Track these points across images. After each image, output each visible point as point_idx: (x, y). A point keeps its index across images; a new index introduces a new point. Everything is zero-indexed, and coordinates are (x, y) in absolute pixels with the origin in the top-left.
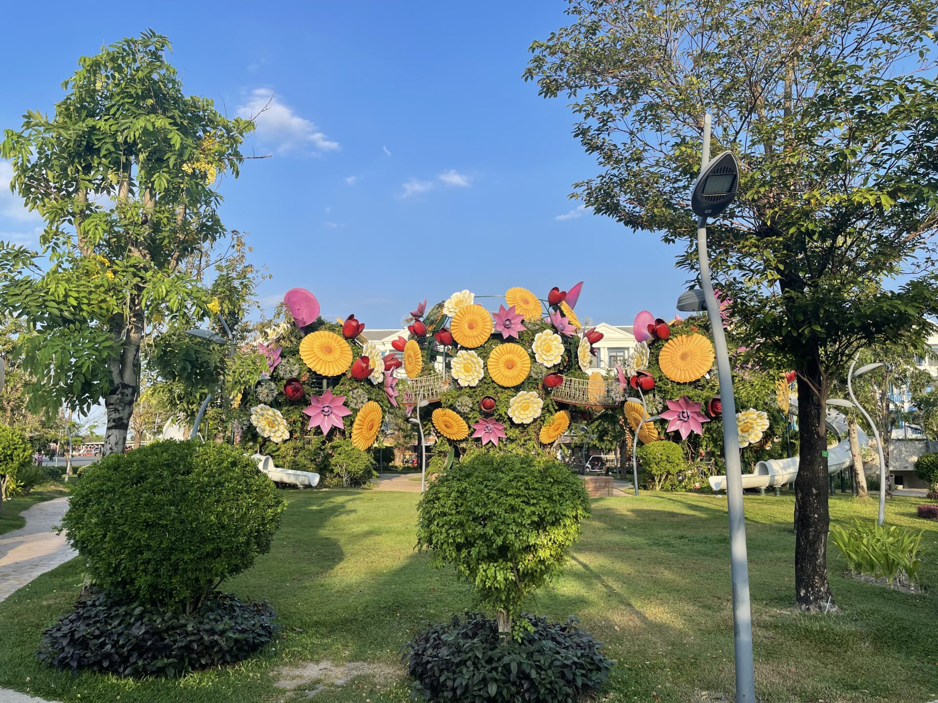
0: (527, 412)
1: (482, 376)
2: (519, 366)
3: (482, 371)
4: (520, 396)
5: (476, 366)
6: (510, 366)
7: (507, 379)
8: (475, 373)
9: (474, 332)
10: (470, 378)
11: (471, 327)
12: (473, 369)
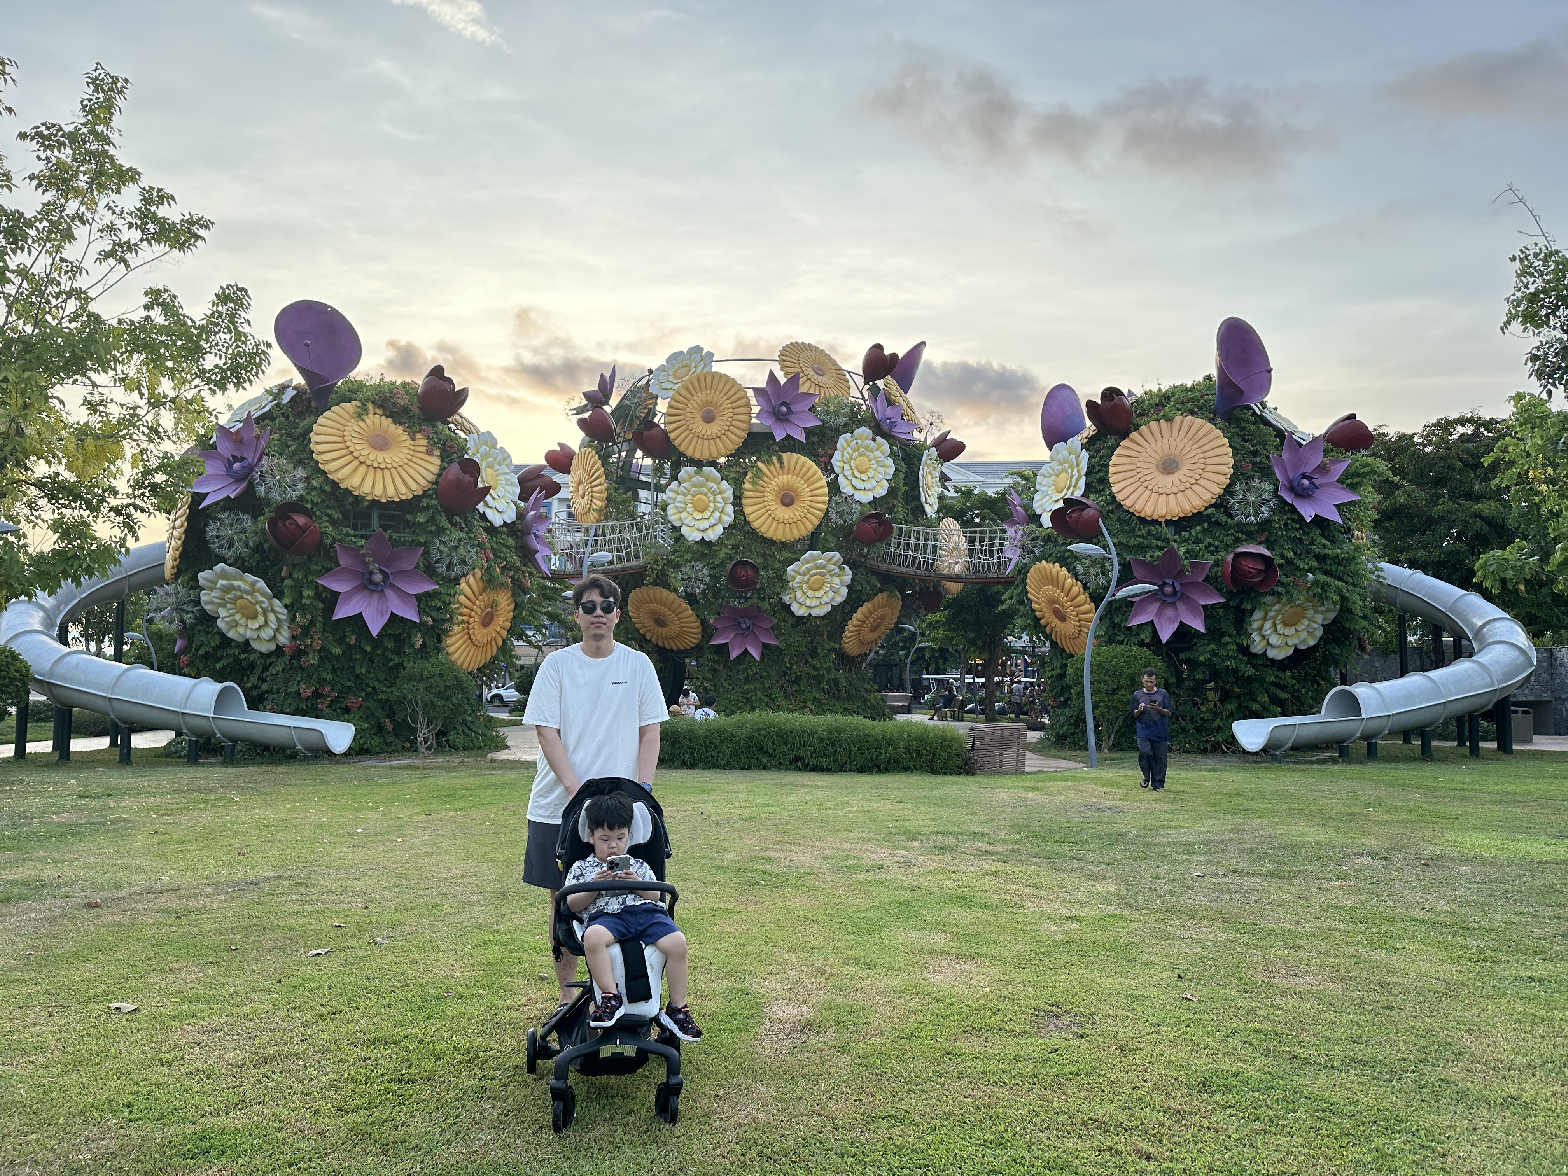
0: (819, 594)
1: (729, 519)
2: (806, 500)
3: (730, 509)
4: (807, 562)
5: (719, 498)
6: (787, 500)
7: (781, 526)
8: (717, 515)
9: (713, 429)
10: (705, 524)
11: (709, 419)
12: (712, 505)
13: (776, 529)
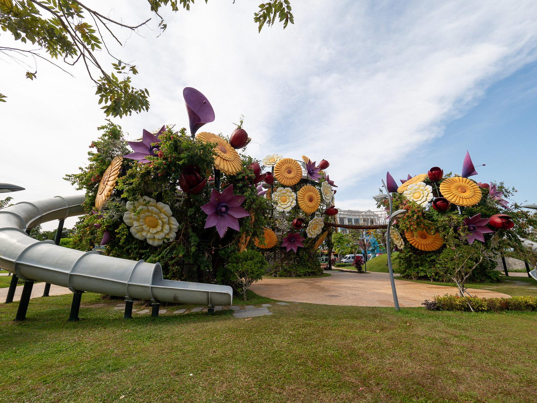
0: (315, 231)
1: (294, 205)
2: (316, 200)
3: (295, 202)
4: (315, 220)
5: (291, 198)
6: (311, 200)
7: (309, 208)
8: (290, 203)
9: (291, 175)
10: (285, 206)
11: (290, 172)
12: (288, 200)
13: (307, 209)
